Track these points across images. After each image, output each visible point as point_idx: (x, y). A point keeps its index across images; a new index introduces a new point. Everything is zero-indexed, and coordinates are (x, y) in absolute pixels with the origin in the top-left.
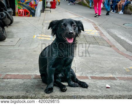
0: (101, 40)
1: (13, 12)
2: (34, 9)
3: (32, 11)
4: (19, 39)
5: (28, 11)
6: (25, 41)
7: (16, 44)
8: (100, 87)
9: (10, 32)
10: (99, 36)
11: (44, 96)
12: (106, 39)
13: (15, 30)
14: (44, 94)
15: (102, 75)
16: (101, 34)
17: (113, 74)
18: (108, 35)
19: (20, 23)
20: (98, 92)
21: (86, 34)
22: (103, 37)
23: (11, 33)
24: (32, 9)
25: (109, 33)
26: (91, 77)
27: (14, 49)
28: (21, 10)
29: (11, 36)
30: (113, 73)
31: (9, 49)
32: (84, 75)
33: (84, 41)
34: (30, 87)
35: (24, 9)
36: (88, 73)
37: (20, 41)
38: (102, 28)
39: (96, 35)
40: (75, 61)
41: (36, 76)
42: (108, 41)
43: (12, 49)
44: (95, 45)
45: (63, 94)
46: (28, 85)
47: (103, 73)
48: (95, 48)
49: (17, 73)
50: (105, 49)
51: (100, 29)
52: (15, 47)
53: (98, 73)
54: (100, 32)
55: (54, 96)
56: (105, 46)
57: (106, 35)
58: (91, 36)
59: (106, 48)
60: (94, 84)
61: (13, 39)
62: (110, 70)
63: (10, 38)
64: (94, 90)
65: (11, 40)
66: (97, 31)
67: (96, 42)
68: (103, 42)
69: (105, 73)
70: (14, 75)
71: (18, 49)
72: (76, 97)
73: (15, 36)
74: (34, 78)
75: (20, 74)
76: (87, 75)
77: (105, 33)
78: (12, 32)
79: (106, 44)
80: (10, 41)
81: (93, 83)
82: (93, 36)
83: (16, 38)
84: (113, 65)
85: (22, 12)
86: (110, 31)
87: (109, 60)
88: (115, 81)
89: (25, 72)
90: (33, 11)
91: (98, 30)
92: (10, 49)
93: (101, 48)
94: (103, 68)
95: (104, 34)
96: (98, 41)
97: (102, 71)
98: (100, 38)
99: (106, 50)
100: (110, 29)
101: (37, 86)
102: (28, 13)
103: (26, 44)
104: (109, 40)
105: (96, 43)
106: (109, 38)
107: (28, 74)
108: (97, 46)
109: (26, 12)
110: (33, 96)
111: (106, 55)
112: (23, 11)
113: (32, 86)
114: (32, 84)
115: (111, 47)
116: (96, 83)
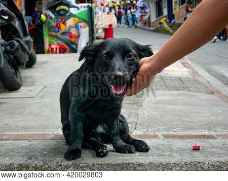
0: (193, 83)
1: (34, 43)
2: (76, 42)
3: (72, 46)
4: (43, 87)
5: (66, 47)
6: (54, 89)
7: (37, 95)
8: (179, 150)
9: (31, 77)
10: (190, 76)
11: (61, 165)
12: (203, 82)
13: (38, 74)
14: (62, 162)
15: (188, 133)
16: (194, 74)
17: (209, 131)
18: (207, 74)
19: (49, 63)
20: (173, 157)
21: (166, 75)
22: (198, 78)
23: (30, 79)
24: (72, 43)
25: (209, 71)
26: (163, 135)
27: (32, 102)
28: (54, 47)
29: (30, 84)
30: (212, 129)
31: (24, 102)
32: (151, 133)
33: (161, 86)
34: (38, 152)
35: (58, 44)
36: (158, 130)
37: (45, 89)
38: (195, 64)
39: (183, 76)
40: (140, 115)
41: (57, 135)
42: (207, 85)
43: (29, 102)
44: (182, 92)
45: (100, 161)
46: (36, 148)
47: (190, 129)
48: (181, 96)
49: (24, 133)
50: (201, 97)
51: (193, 65)
52: (35, 98)
53: (180, 130)
54: (192, 71)
55: (81, 165)
56: (202, 92)
57: (204, 75)
58: (176, 77)
59: (203, 96)
60: (169, 145)
61: (34, 87)
62: (205, 125)
63: (28, 86)
64: (165, 153)
65: (29, 88)
66: (185, 69)
67: (184, 86)
68: (198, 86)
69: (193, 129)
70: (15, 135)
71: (40, 101)
72: (125, 165)
73: (38, 83)
74: (52, 139)
75: (28, 133)
76: (157, 133)
77: (201, 71)
78: (34, 77)
79: (202, 90)
80: (27, 91)
81: (166, 143)
82: (179, 78)
83: (39, 85)
84: (213, 118)
85: (56, 48)
86: (211, 68)
87: (205, 112)
88: (211, 141)
89: (37, 131)
90: (74, 47)
91: (187, 67)
92: (27, 102)
93: (194, 96)
94: (193, 122)
95: (200, 74)
96: (188, 85)
97: (189, 126)
98: (193, 79)
99: (203, 99)
100: (212, 66)
101: (53, 149)
102: (66, 51)
103: (54, 95)
104: (209, 82)
105: (183, 88)
106: (209, 80)
107: (43, 133)
108: (185, 92)
109: (63, 49)
110: (39, 164)
111: (203, 106)
112: (58, 47)
113: (44, 149)
114: (44, 147)
115: (213, 93)
116: (173, 143)
